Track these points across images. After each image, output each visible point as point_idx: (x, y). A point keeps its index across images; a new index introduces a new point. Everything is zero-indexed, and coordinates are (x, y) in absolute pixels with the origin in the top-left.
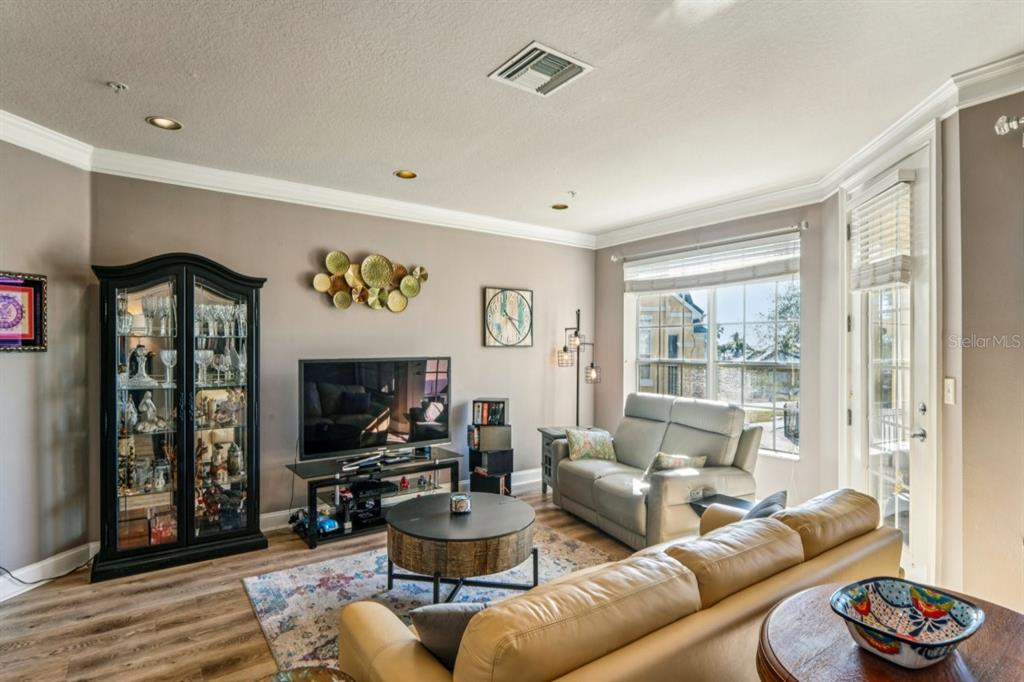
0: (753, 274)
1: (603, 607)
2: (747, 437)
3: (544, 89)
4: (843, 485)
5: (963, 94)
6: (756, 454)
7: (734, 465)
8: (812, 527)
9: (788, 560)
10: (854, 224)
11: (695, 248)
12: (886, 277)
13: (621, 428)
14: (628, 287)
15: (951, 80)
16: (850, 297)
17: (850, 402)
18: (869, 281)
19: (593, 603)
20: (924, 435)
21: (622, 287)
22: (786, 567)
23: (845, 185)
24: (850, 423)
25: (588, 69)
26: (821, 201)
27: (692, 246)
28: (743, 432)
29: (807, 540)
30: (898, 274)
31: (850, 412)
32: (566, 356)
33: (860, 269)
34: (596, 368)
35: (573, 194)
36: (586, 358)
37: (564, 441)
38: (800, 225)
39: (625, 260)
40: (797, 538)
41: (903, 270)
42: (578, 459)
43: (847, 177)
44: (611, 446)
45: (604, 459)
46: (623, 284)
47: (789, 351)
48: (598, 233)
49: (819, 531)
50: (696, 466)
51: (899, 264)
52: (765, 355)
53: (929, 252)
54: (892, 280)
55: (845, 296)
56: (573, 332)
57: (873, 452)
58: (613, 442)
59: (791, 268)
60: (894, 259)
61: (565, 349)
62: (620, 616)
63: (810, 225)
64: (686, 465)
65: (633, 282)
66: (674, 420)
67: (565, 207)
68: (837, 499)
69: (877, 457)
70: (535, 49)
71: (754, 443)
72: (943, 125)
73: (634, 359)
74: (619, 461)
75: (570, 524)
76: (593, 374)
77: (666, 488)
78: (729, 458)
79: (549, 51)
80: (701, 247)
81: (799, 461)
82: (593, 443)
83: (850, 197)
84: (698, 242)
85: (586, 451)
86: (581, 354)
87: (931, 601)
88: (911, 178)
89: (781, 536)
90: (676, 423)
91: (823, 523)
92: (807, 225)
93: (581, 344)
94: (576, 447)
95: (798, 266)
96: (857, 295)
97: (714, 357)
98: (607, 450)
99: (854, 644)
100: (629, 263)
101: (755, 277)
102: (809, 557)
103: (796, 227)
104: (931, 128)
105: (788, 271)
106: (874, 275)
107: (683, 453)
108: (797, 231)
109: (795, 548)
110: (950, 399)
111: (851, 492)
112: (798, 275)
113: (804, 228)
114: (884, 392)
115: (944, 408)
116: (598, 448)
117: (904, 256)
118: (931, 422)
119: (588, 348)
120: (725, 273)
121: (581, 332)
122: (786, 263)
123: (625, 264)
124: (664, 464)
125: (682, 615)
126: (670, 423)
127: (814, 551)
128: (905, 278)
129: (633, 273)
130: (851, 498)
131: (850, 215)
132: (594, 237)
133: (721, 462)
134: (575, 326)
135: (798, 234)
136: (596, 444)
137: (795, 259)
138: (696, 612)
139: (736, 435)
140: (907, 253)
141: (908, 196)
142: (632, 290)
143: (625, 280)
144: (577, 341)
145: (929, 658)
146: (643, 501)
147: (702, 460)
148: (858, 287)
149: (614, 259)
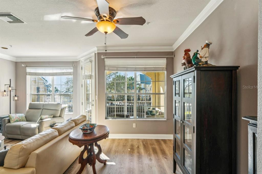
0: (63, 74)
1: (41, 138)
2: (62, 110)
3: (10, 22)
4: (81, 114)
5: (98, 50)
6: (64, 114)
7: (59, 116)
8: (76, 121)
9: (73, 126)
10: (83, 67)
11: (49, 66)
12: (88, 78)
13: (28, 112)
14: (28, 74)
15: (96, 47)
16: (82, 80)
17: (82, 101)
18: (85, 78)
19: (39, 138)
20: (93, 105)
21: (26, 74)
22: (72, 127)
23: (81, 59)
24: (82, 105)
25: (25, 23)
26: (77, 61)
27: (48, 65)
28: (62, 109)
29: (75, 123)
30: (89, 78)
31: (82, 103)
32: (5, 93)
33: (84, 76)
34: (17, 97)
35: (11, 46)
36: (13, 94)
37: (8, 118)
38: (73, 65)
39: (27, 66)
40: (74, 123)
41: (90, 77)
42: (13, 122)
43: (82, 58)
44: (25, 117)
45: (23, 121)
46: (26, 73)
47: (69, 91)
48: (17, 57)
49: (77, 121)
50: (51, 118)
51: (89, 76)
52: (64, 92)
53: (93, 74)
54: (88, 79)
55: (81, 81)
56: (9, 86)
57: (86, 110)
58: (25, 116)
59: (71, 74)
60: (89, 75)
61: (5, 91)
62: (45, 139)
63: (75, 65)
64: (48, 118)
65: (29, 73)
66: (44, 108)
67: (7, 49)
68: (80, 116)
69: (87, 111)
70: (10, 14)
71: (64, 111)
72: (95, 54)
73: (30, 94)
74: (27, 121)
75: (11, 141)
76: (16, 98)
77: (44, 124)
78: (59, 115)
79: (14, 15)
80: (50, 66)
81: (73, 114)
82: (18, 117)
83: (82, 61)
84: (49, 65)
85: (16, 120)
86: (11, 92)
87: (92, 125)
88: (91, 61)
89: (71, 123)
90: (45, 109)
91: (78, 120)
92: (74, 65)
93: (12, 89)
94: (13, 119)
95: (72, 73)
96: (83, 80)
97: (53, 93)
98: (23, 119)
99: (82, 133)
100: (28, 67)
101: (63, 75)
102: (76, 126)
103: (72, 65)
104: (94, 54)
105: (70, 74)
106: (86, 77)
107: (47, 115)
108: (72, 66)
109: (74, 124)
110: (96, 99)
111: (82, 115)
112: (72, 75)
113: (73, 66)
114: (88, 99)
115: (96, 100)
116: (20, 118)
117: (90, 75)
118: (94, 103)
119: (14, 91)
120: (56, 73)
121: (11, 86)
122: (70, 72)
123: (27, 67)
124: (43, 118)
125: (55, 137)
126: (43, 109)
127: (76, 125)
128: (90, 78)
129: (29, 70)
130: (82, 116)
131: (82, 65)
132: (15, 58)
133: (57, 116)
134: (10, 84)
135: (72, 67)
136: (20, 117)
137: (72, 72)
138: (58, 137)
139: (60, 110)
140: (91, 74)
141: (91, 64)
142: (29, 75)
143: (27, 72)
144: (10, 89)
145: (91, 131)
146: (37, 128)
147: (52, 116)
148: (83, 79)
149: (23, 65)
